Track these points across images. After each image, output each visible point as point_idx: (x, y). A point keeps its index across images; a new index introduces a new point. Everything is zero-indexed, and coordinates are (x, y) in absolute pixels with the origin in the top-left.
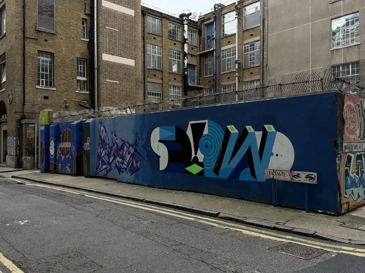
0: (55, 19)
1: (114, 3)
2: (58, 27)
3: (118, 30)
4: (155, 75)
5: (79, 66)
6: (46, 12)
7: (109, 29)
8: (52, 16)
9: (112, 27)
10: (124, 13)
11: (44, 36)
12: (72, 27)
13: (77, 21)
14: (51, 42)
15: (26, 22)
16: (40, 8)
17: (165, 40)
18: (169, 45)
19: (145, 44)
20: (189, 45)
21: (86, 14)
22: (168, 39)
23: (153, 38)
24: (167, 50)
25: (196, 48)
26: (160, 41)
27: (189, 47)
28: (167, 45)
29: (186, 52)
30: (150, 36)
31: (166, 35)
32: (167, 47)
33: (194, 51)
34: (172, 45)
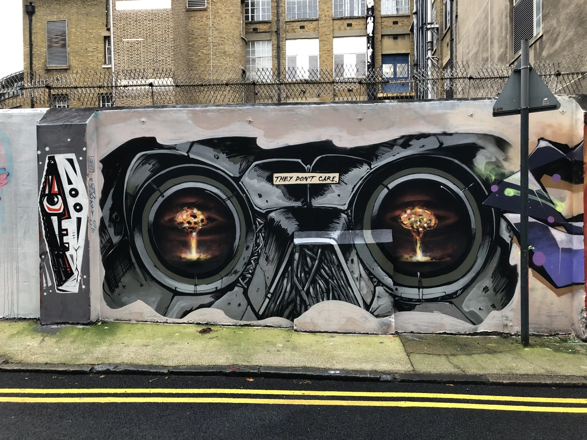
0: (68, 49)
2: (71, 58)
3: (143, 39)
4: (303, 92)
6: (57, 43)
7: (128, 42)
8: (64, 46)
9: (134, 37)
10: (152, 11)
11: (56, 74)
13: (97, 42)
14: (63, 80)
15: (34, 62)
16: (50, 40)
17: (324, 25)
18: (335, 32)
19: (281, 43)
20: (385, 19)
21: (109, 30)
22: (331, 21)
23: (299, 27)
24: (329, 41)
25: (405, 20)
26: (314, 30)
27: (387, 21)
28: (328, 33)
29: (368, 35)
30: (292, 25)
31: (327, 14)
32: (328, 36)
33: (402, 26)
34: (342, 28)
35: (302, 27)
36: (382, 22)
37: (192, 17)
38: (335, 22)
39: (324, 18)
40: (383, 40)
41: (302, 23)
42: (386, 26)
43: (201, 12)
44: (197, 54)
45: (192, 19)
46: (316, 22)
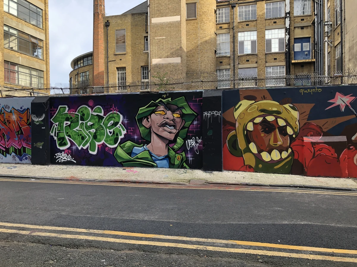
0: (126, 43)
1: (162, 17)
2: (128, 48)
3: (165, 37)
4: (248, 61)
5: (145, 71)
6: (120, 41)
7: (157, 39)
8: (124, 42)
9: (161, 36)
10: (170, 22)
11: (120, 57)
12: (137, 46)
13: (141, 40)
14: (123, 60)
15: (109, 51)
16: (117, 39)
17: (260, 23)
18: (266, 26)
19: (235, 34)
20: (296, 18)
21: (147, 33)
22: (264, 21)
23: (246, 25)
24: (263, 32)
25: (309, 18)
26: (254, 26)
27: (297, 19)
28: (262, 27)
29: (286, 28)
30: (242, 24)
31: (262, 17)
32: (262, 29)
33: (306, 21)
34: (271, 24)
35: (247, 25)
36: (294, 20)
37: (189, 23)
38: (266, 21)
39: (260, 19)
40: (295, 30)
41: (247, 22)
42: (297, 22)
43: (194, 21)
44: (191, 43)
45: (189, 24)
46: (256, 22)
